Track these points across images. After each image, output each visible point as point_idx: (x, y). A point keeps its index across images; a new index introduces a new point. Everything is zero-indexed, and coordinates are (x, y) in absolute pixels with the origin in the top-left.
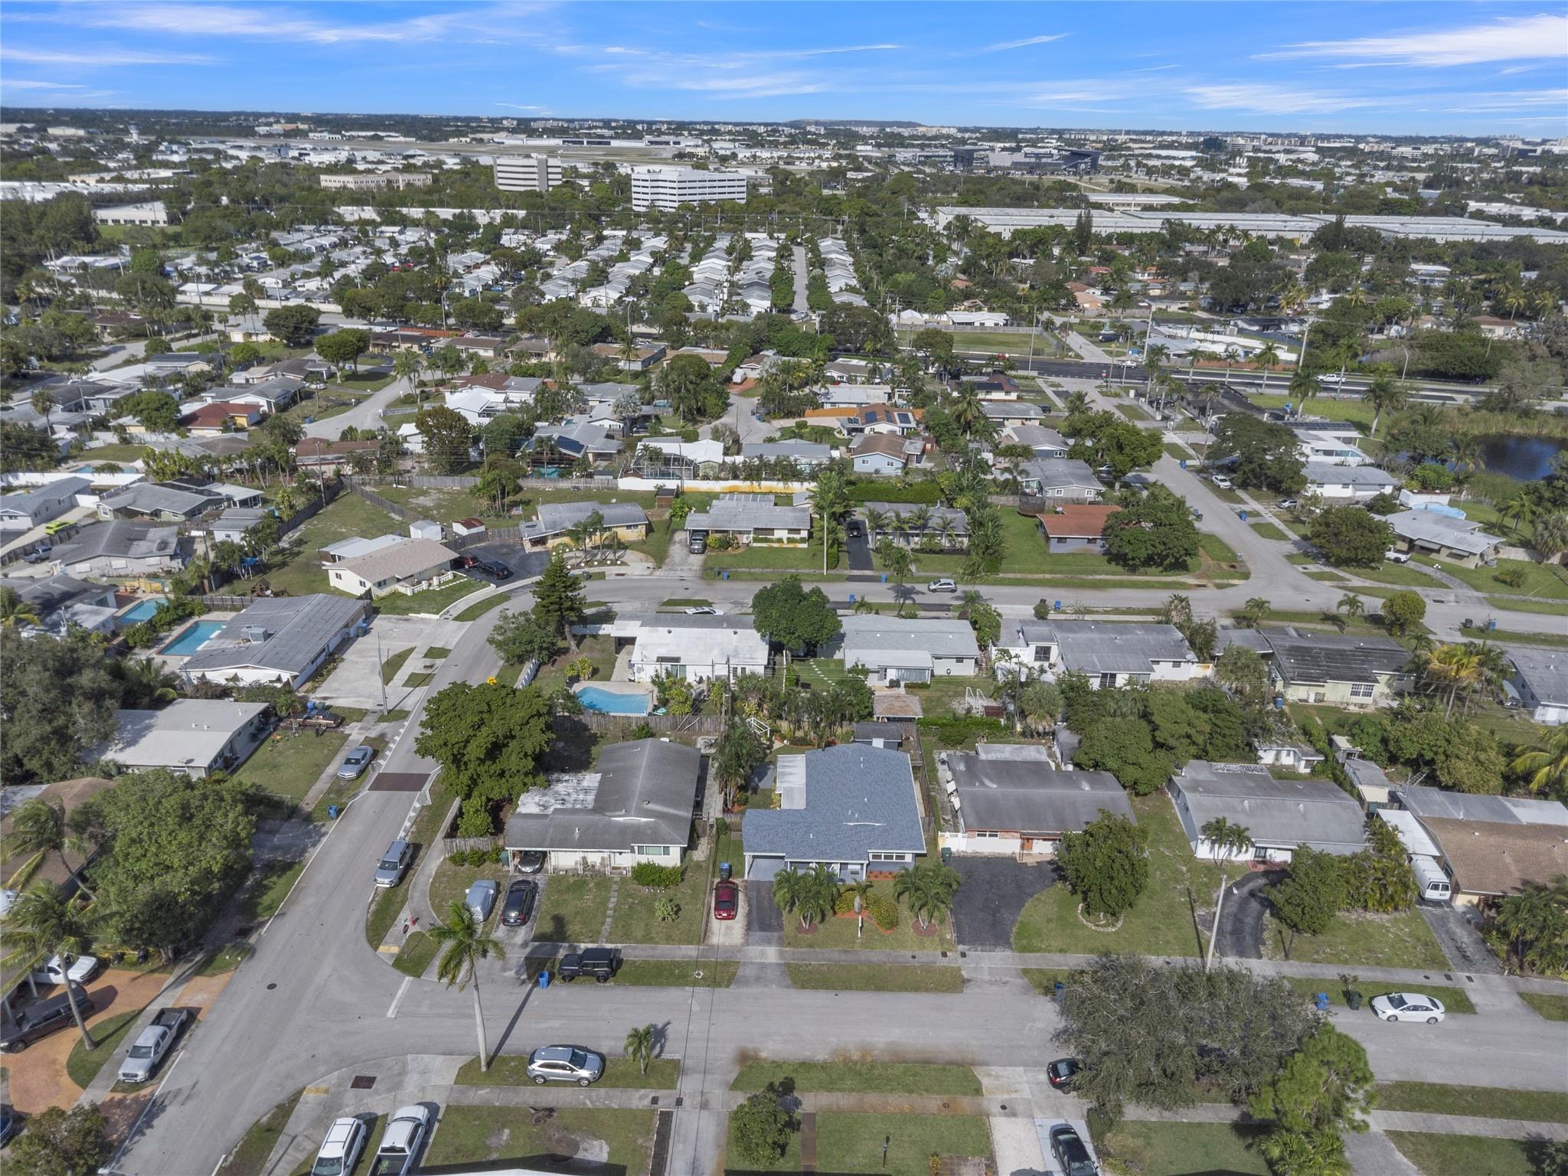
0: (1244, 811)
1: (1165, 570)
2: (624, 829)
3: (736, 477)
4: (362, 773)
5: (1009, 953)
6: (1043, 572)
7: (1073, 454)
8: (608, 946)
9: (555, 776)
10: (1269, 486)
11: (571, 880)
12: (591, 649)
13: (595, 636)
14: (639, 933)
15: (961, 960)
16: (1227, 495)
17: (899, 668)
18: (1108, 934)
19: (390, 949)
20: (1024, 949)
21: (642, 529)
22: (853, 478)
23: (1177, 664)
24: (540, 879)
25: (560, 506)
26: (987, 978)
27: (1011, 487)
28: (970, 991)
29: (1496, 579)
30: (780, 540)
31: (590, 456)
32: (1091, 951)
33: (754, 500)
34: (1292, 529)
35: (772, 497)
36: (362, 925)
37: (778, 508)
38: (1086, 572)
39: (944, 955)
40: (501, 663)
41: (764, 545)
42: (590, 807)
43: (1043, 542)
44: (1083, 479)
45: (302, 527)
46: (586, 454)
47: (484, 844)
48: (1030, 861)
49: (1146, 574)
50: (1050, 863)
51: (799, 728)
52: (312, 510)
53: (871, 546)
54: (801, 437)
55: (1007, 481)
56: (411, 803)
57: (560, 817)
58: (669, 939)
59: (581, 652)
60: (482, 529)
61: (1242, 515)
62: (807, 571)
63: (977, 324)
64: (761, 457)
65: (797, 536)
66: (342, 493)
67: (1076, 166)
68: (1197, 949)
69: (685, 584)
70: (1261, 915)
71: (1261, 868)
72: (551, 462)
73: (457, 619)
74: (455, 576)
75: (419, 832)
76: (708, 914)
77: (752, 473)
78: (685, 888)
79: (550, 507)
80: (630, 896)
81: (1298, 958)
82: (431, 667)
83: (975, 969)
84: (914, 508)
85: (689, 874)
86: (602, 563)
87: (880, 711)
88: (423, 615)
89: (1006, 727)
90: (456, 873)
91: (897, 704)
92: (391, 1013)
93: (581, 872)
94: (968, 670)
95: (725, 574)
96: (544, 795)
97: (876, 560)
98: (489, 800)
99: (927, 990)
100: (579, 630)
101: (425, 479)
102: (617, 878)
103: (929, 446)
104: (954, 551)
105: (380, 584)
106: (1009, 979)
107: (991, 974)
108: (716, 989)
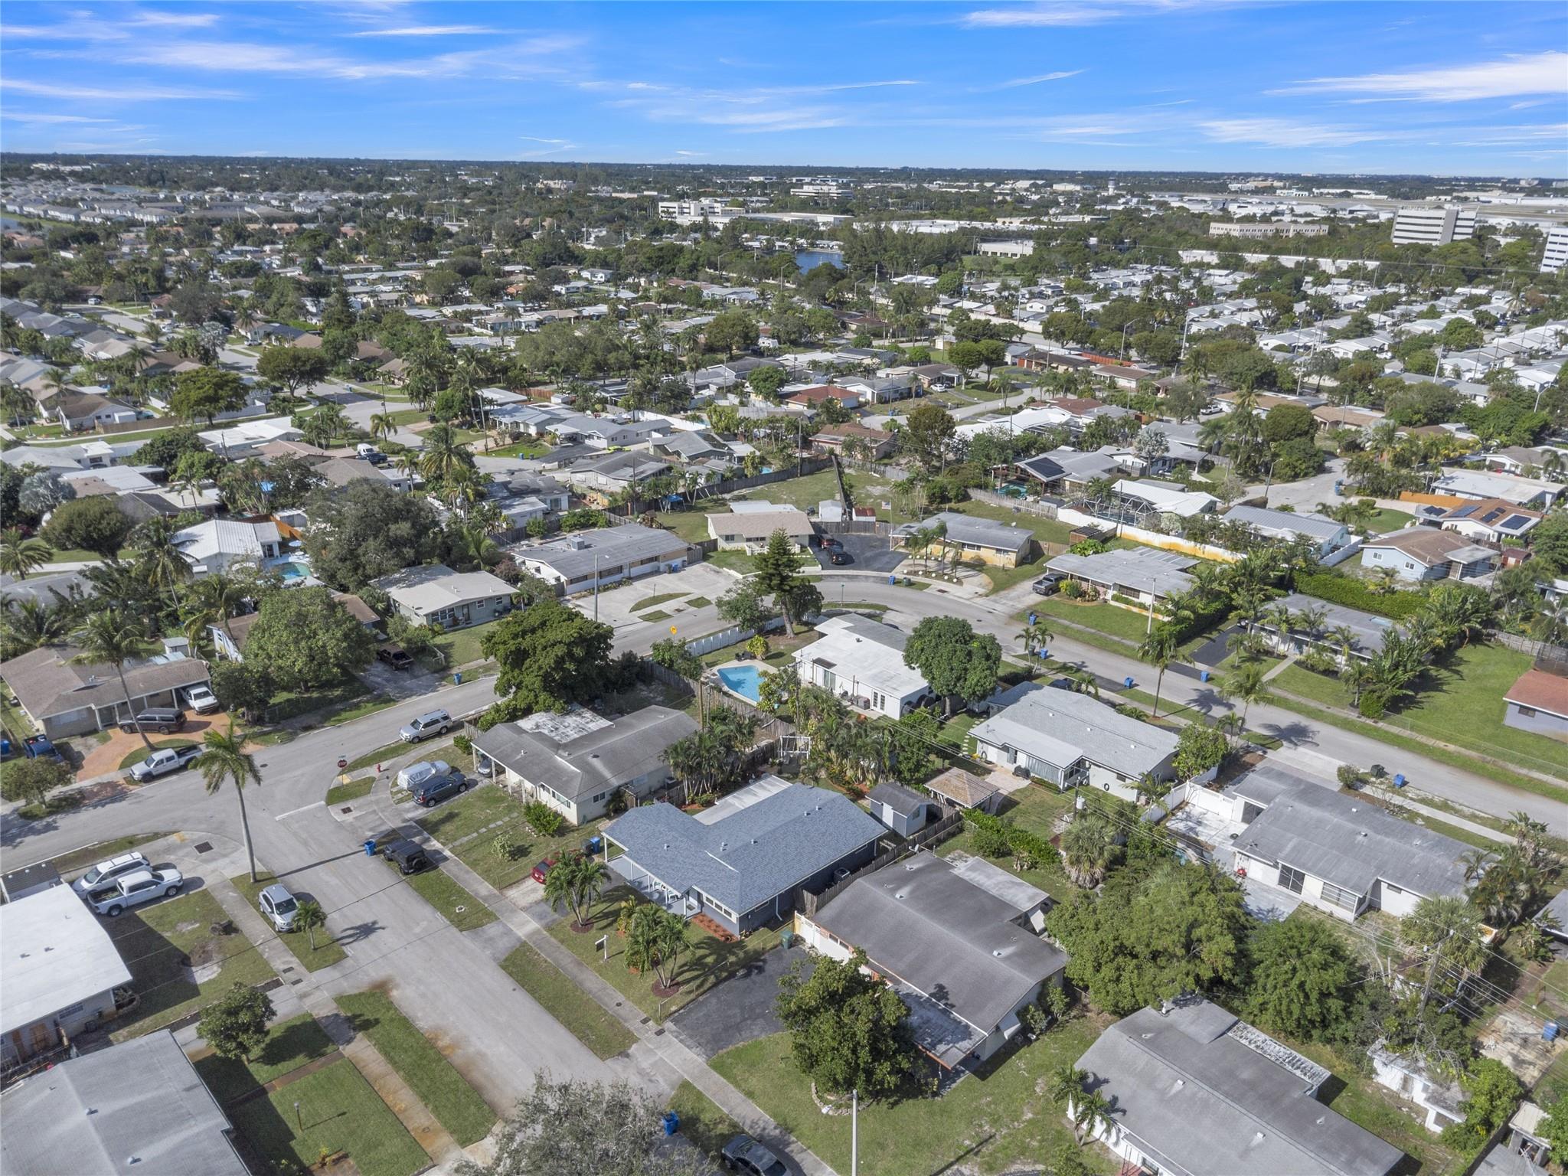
0: (1157, 1091)
5: (701, 1060)
8: (447, 853)
11: (497, 794)
14: (475, 857)
15: (651, 1035)
17: (1034, 757)
19: (346, 779)
20: (719, 1067)
21: (1012, 557)
24: (482, 783)
26: (645, 1065)
28: (612, 1064)
30: (1142, 606)
33: (1171, 559)
39: (645, 1021)
41: (1123, 606)
42: (563, 742)
45: (760, 487)
52: (781, 477)
58: (485, 872)
59: (795, 639)
60: (873, 519)
62: (1129, 643)
65: (1157, 605)
66: (823, 469)
78: (554, 843)
80: (514, 827)
82: (680, 611)
83: (649, 1051)
85: (572, 835)
86: (941, 576)
87: (937, 783)
88: (731, 572)
90: (452, 753)
91: (954, 782)
92: (282, 816)
93: (511, 792)
96: (552, 719)
99: (582, 1038)
103: (1512, 560)
105: (729, 538)
106: (661, 1080)
107: (654, 1065)
108: (451, 927)
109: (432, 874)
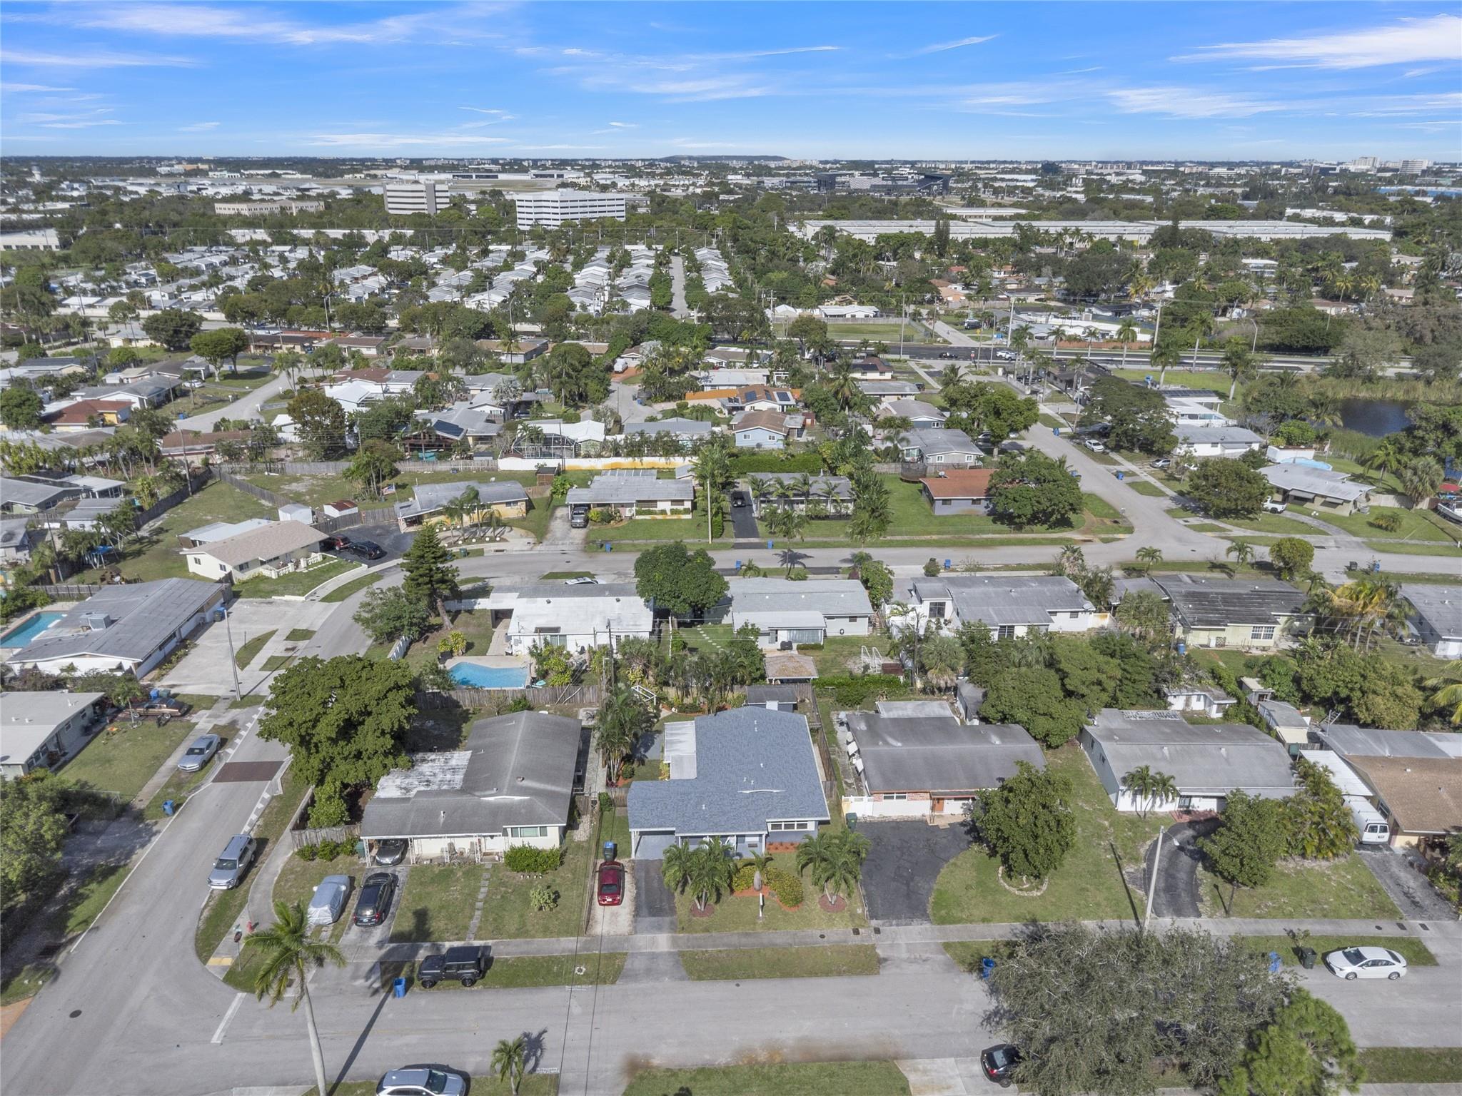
0: (1164, 758)
1: (1050, 527)
2: (496, 810)
3: (617, 455)
4: (204, 764)
5: (927, 926)
6: (930, 533)
7: (950, 425)
8: (477, 943)
9: (420, 756)
10: (1141, 449)
11: (436, 870)
12: (467, 624)
13: (470, 612)
14: (513, 928)
15: (874, 937)
16: (1102, 458)
17: (789, 630)
18: (1034, 899)
19: (222, 961)
20: (943, 921)
21: (523, 506)
22: (735, 451)
23: (1074, 614)
24: (401, 871)
25: (437, 486)
26: (904, 955)
27: (892, 455)
28: (887, 972)
29: (1371, 525)
30: (663, 512)
31: (470, 440)
32: (1017, 919)
33: (637, 474)
34: (1168, 486)
35: (655, 472)
36: (192, 934)
37: (660, 481)
38: (972, 532)
39: (856, 932)
40: (370, 642)
41: (648, 517)
42: (458, 787)
43: (927, 506)
44: (962, 445)
45: (165, 515)
46: (465, 437)
47: (337, 834)
48: (942, 823)
49: (1032, 532)
50: (963, 824)
51: (688, 694)
52: (177, 499)
53: (756, 514)
54: (682, 416)
55: (888, 448)
56: (260, 793)
57: (424, 801)
58: (547, 931)
59: (455, 628)
60: (355, 510)
61: (1117, 475)
62: (691, 541)
63: (848, 316)
64: (642, 434)
65: (681, 508)
66: (210, 482)
67: (929, 188)
68: (1130, 911)
69: (566, 557)
70: (1193, 869)
71: (1186, 818)
72: (429, 446)
73: (324, 600)
74: (324, 558)
75: (266, 825)
76: (591, 899)
77: (634, 450)
78: (564, 873)
79: (427, 488)
80: (503, 884)
81: (1240, 915)
82: (293, 649)
83: (892, 946)
84: (798, 476)
85: (569, 856)
86: (481, 540)
87: (772, 673)
88: (287, 598)
89: (905, 685)
90: (305, 869)
91: (791, 665)
92: (216, 1039)
93: (447, 860)
94: (861, 629)
95: (607, 546)
96: (406, 777)
97: (761, 527)
98: (345, 786)
99: (839, 974)
100: (454, 605)
101: (299, 465)
102: (488, 865)
103: (809, 421)
104: (840, 517)
105: (242, 568)
106: (929, 955)
107: (909, 951)
108: (600, 987)
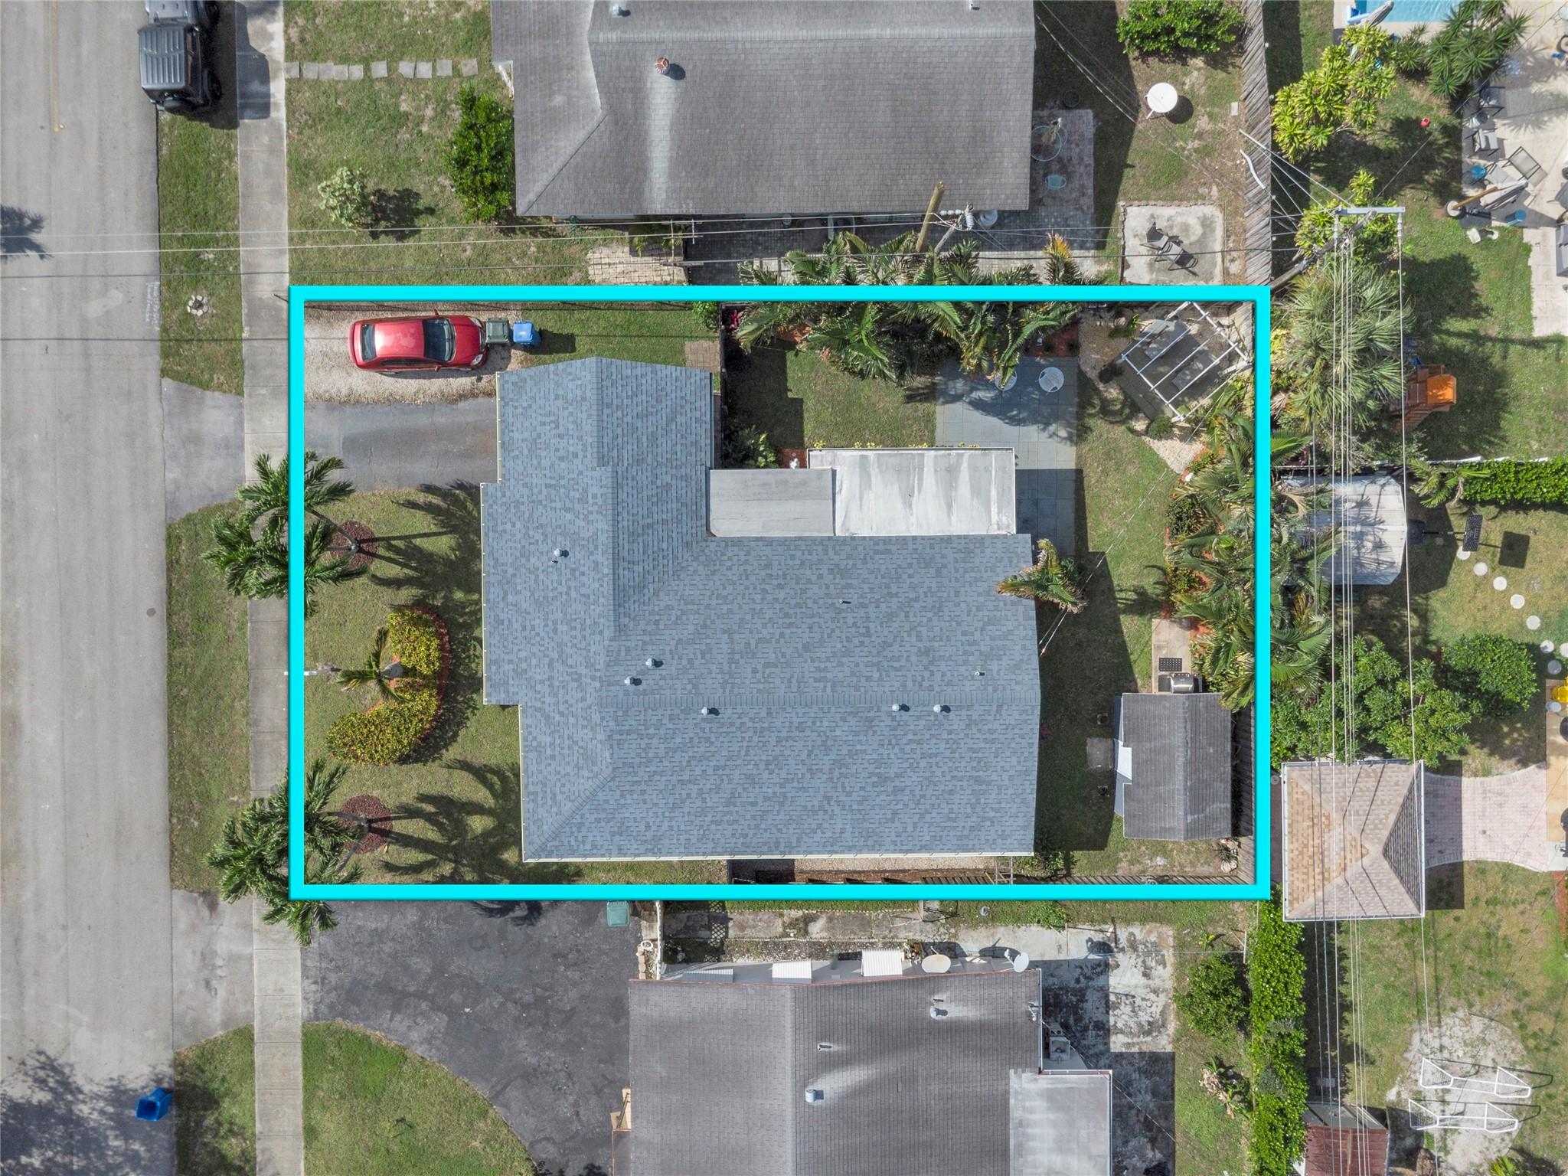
5: (300, 1010)
8: (278, 89)
14: (319, 152)
20: (314, 1045)
26: (222, 947)
58: (304, 226)
83: (248, 926)
99: (176, 811)
106: (222, 993)
107: (233, 959)
108: (154, 348)
109: (215, 136)
